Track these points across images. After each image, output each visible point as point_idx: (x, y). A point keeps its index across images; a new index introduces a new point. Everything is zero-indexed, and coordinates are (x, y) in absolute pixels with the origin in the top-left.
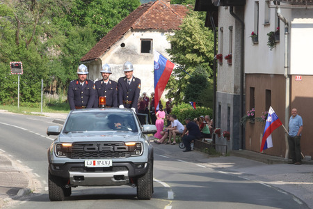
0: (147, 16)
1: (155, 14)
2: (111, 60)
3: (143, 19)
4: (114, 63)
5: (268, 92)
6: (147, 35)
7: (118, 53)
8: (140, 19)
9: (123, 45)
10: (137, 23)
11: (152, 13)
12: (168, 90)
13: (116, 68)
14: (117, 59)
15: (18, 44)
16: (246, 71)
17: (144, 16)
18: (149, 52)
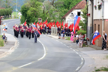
0: (79, 5)
1: (82, 4)
2: (69, 18)
3: (78, 6)
4: (69, 19)
5: (99, 25)
6: (79, 11)
7: (71, 16)
8: (77, 6)
9: (72, 14)
10: (76, 7)
11: (81, 4)
12: (81, 26)
13: (70, 20)
14: (70, 18)
15: (44, 14)
16: (94, 19)
17: (78, 5)
18: (80, 16)
